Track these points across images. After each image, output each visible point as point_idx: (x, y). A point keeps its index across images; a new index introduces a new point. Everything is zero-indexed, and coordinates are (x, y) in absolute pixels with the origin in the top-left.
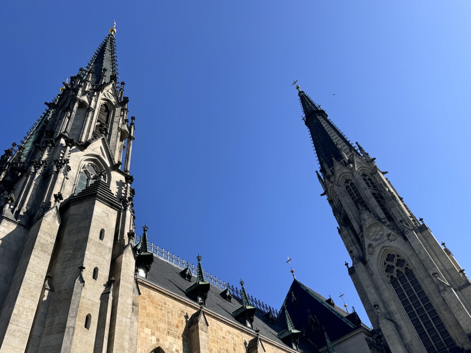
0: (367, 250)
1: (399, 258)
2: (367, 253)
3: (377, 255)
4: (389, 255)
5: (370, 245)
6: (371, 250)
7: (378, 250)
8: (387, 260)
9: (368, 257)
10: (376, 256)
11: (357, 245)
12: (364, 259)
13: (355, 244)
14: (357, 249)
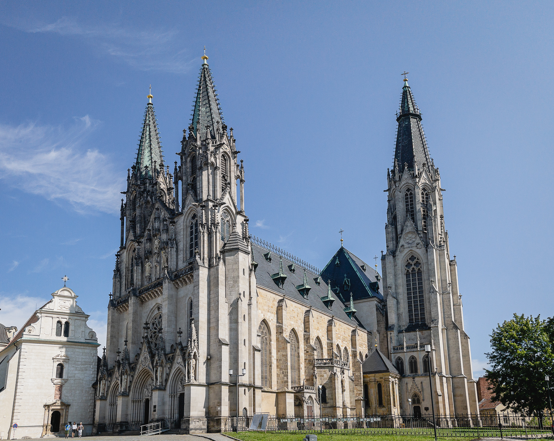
0: (399, 248)
1: (418, 260)
2: (398, 250)
3: (405, 254)
4: (412, 256)
5: (403, 246)
6: (402, 249)
7: (406, 251)
8: (410, 259)
9: (398, 253)
10: (403, 254)
11: (395, 242)
12: (395, 254)
13: (393, 240)
14: (393, 245)
